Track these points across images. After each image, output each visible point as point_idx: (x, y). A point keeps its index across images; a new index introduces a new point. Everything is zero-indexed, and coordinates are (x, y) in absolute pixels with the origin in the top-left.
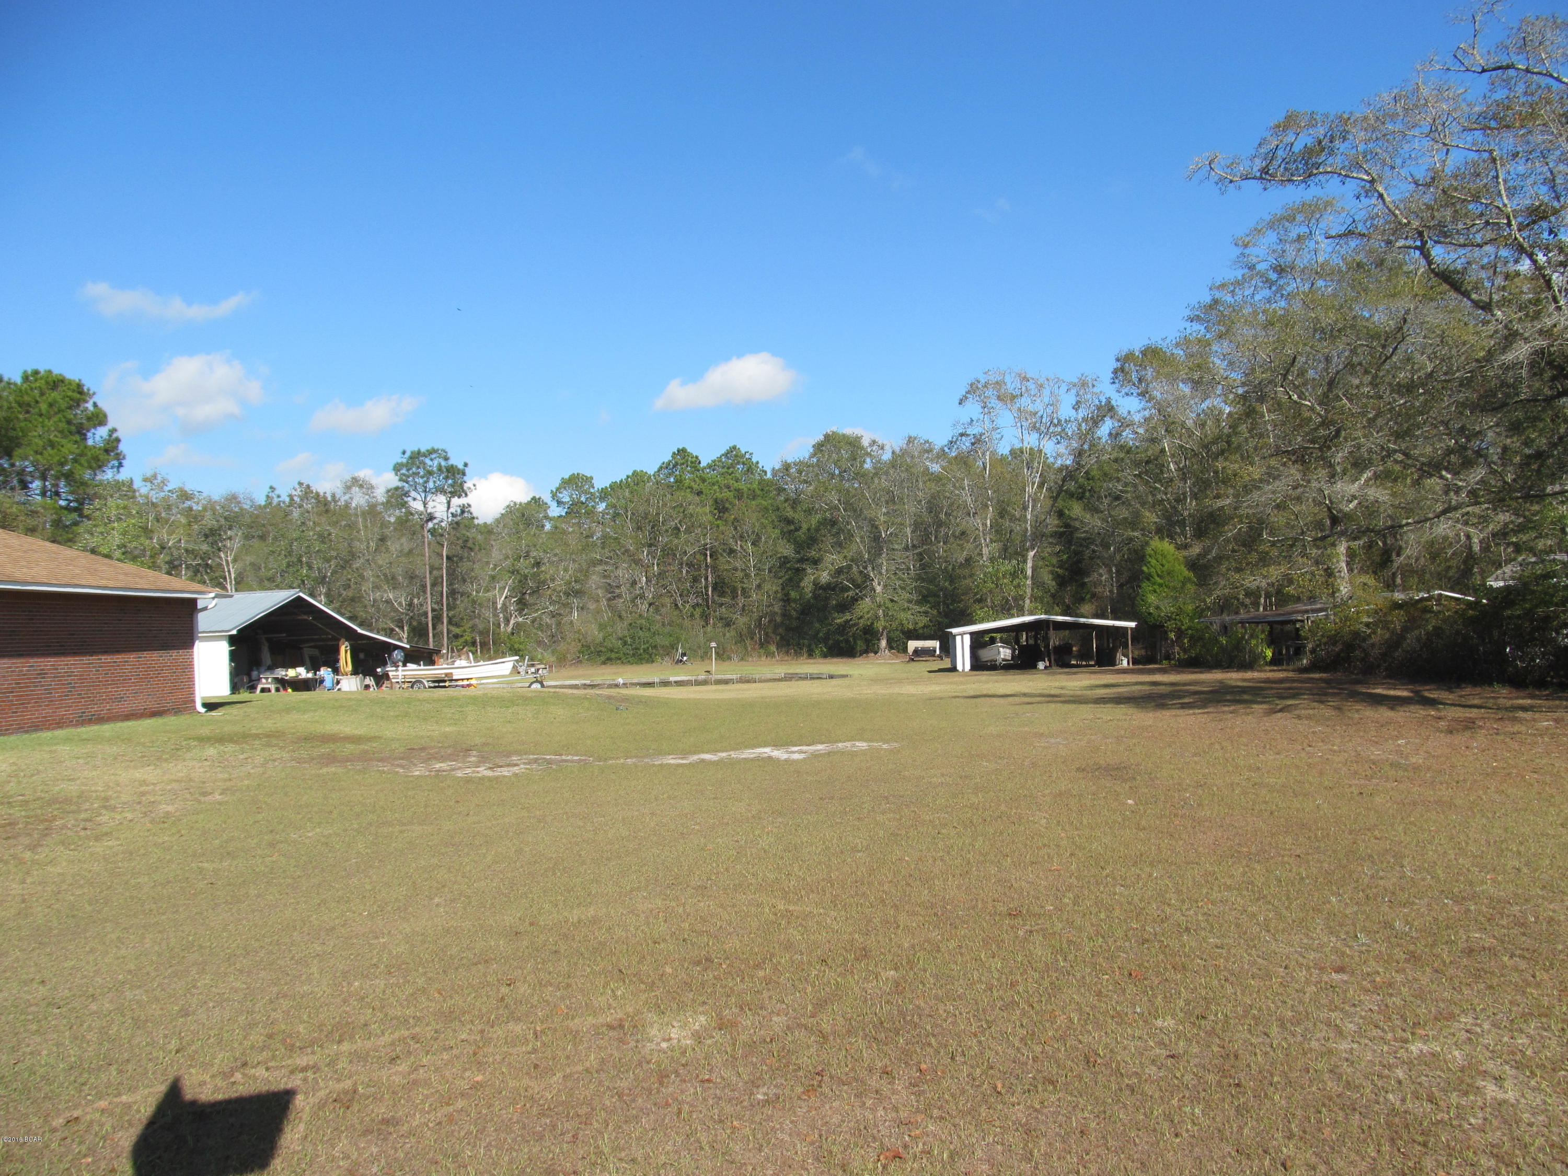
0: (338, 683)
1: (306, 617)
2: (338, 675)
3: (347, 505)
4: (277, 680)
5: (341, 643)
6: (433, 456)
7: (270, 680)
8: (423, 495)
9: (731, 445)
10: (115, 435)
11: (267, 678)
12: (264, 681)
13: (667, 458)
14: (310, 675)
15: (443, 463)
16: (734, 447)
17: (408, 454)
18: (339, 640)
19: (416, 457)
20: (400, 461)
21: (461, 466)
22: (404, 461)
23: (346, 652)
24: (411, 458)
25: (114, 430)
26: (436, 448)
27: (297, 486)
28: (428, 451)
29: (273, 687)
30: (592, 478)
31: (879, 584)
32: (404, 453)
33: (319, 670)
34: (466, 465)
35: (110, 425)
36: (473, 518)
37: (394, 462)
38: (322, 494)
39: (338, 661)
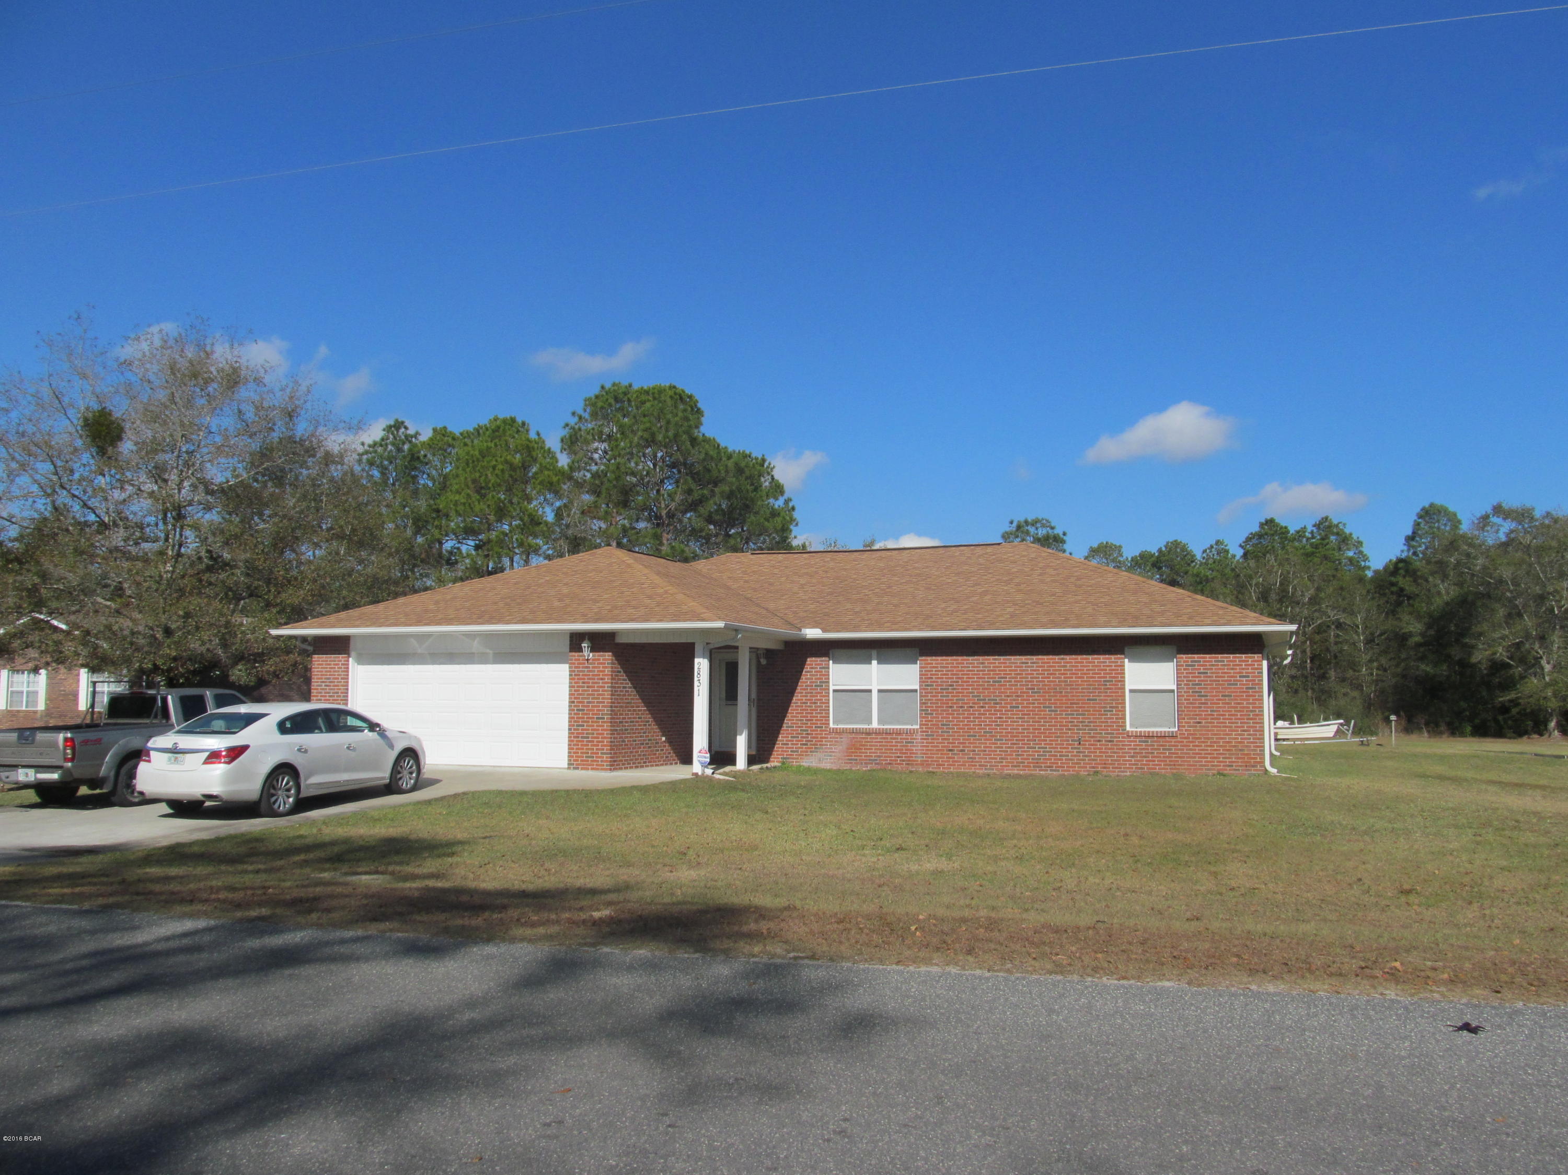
6: (1040, 525)
9: (1324, 516)
10: (791, 505)
13: (1256, 528)
15: (1050, 531)
16: (1326, 518)
19: (1022, 526)
20: (1008, 529)
22: (1012, 529)
24: (1018, 526)
25: (790, 500)
26: (1042, 518)
28: (1033, 521)
30: (1120, 547)
31: (1548, 663)
32: (1011, 523)
34: (1064, 534)
35: (786, 496)
37: (1003, 531)
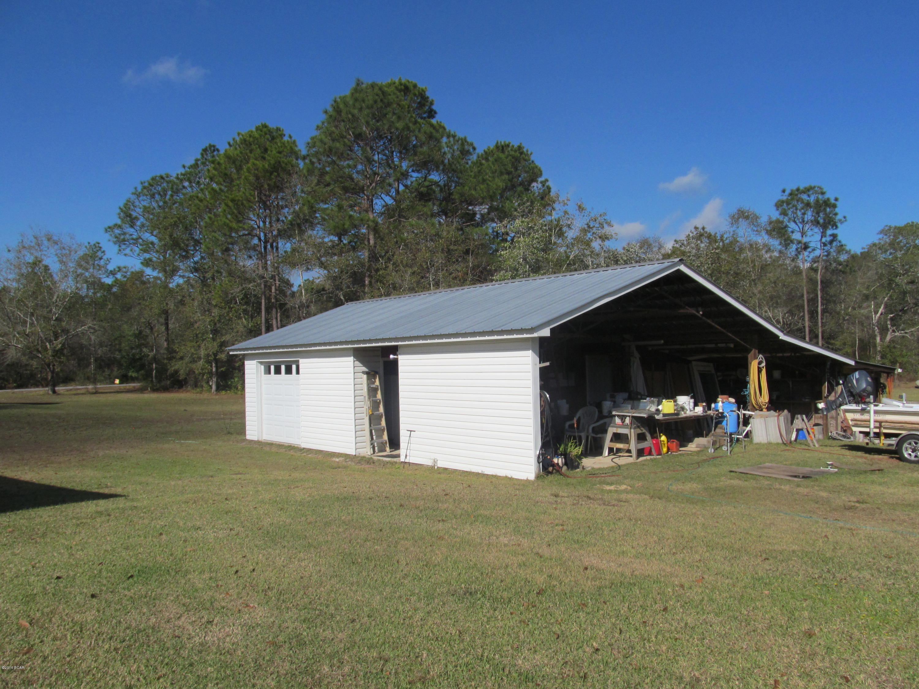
0: (746, 421)
1: (693, 311)
2: (745, 408)
3: (734, 241)
4: (639, 421)
5: (750, 356)
6: (811, 193)
7: (627, 421)
8: (801, 226)
11: (623, 418)
12: (618, 421)
14: (699, 410)
17: (788, 192)
18: (748, 351)
19: (795, 194)
20: (780, 199)
21: (832, 201)
22: (784, 198)
23: (760, 370)
24: (791, 194)
26: (813, 185)
27: (693, 230)
28: (805, 188)
29: (632, 434)
32: (784, 191)
33: (715, 402)
34: (836, 200)
36: (842, 245)
37: (775, 201)
38: (713, 234)
39: (745, 384)
